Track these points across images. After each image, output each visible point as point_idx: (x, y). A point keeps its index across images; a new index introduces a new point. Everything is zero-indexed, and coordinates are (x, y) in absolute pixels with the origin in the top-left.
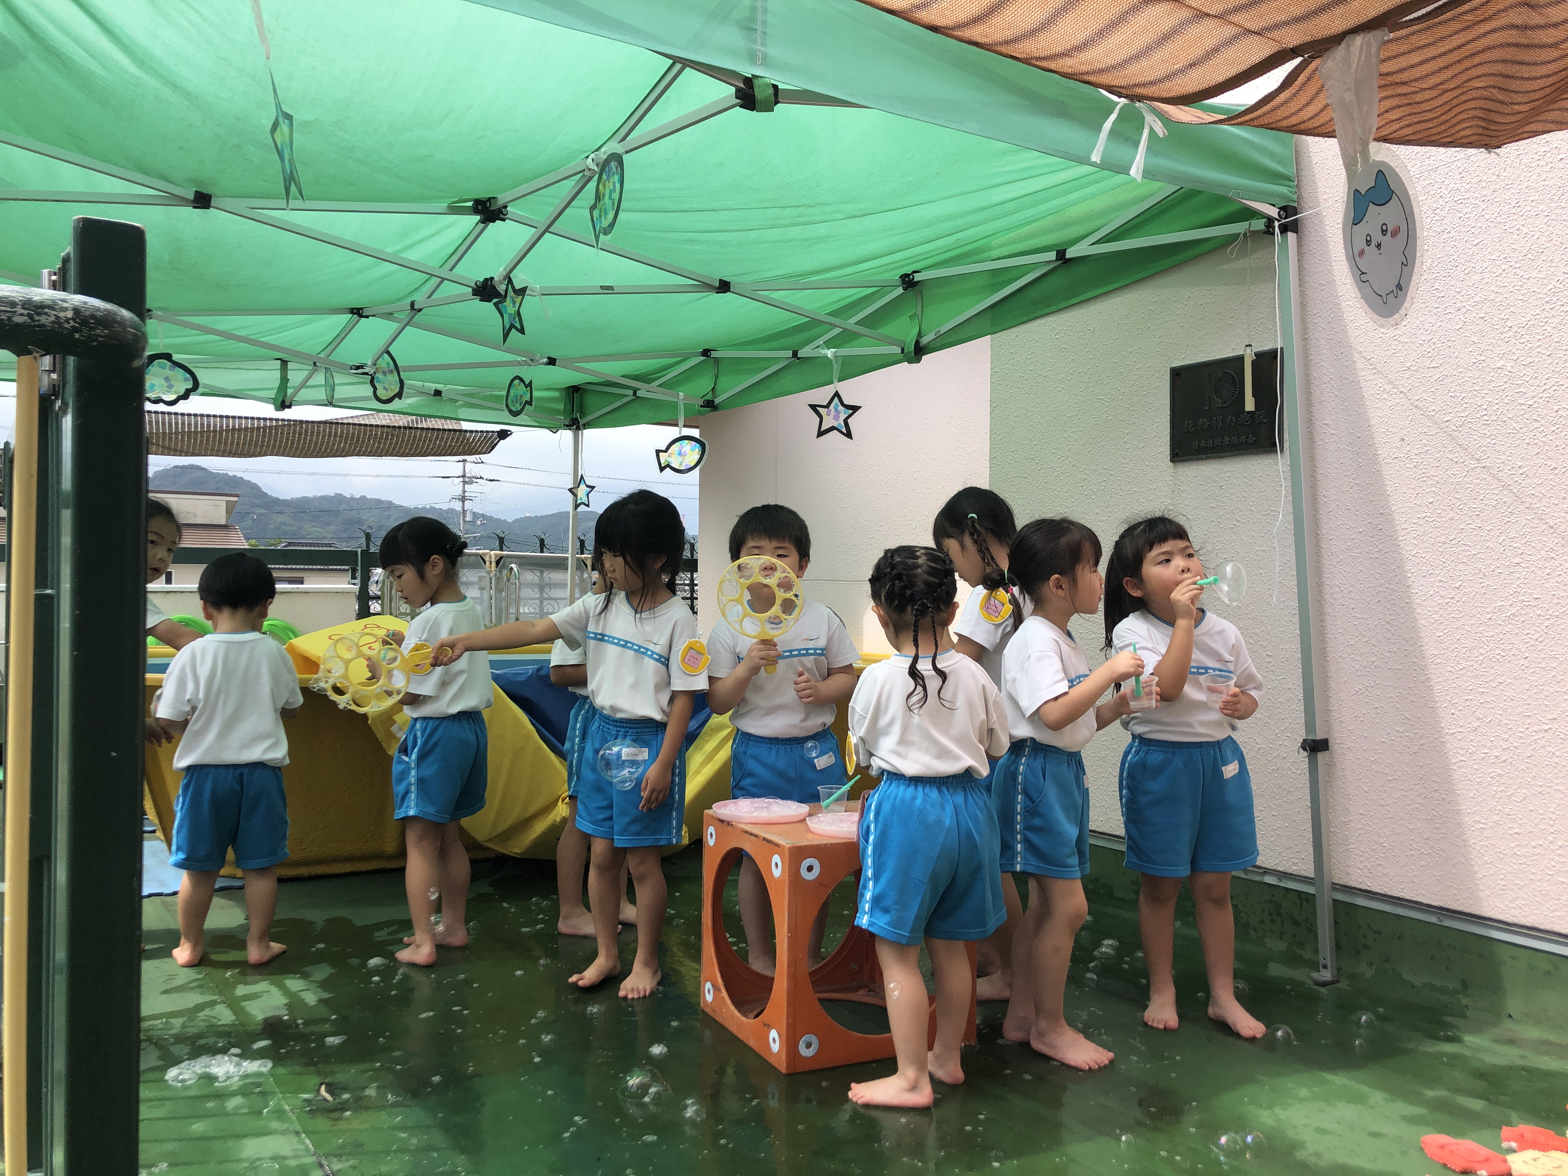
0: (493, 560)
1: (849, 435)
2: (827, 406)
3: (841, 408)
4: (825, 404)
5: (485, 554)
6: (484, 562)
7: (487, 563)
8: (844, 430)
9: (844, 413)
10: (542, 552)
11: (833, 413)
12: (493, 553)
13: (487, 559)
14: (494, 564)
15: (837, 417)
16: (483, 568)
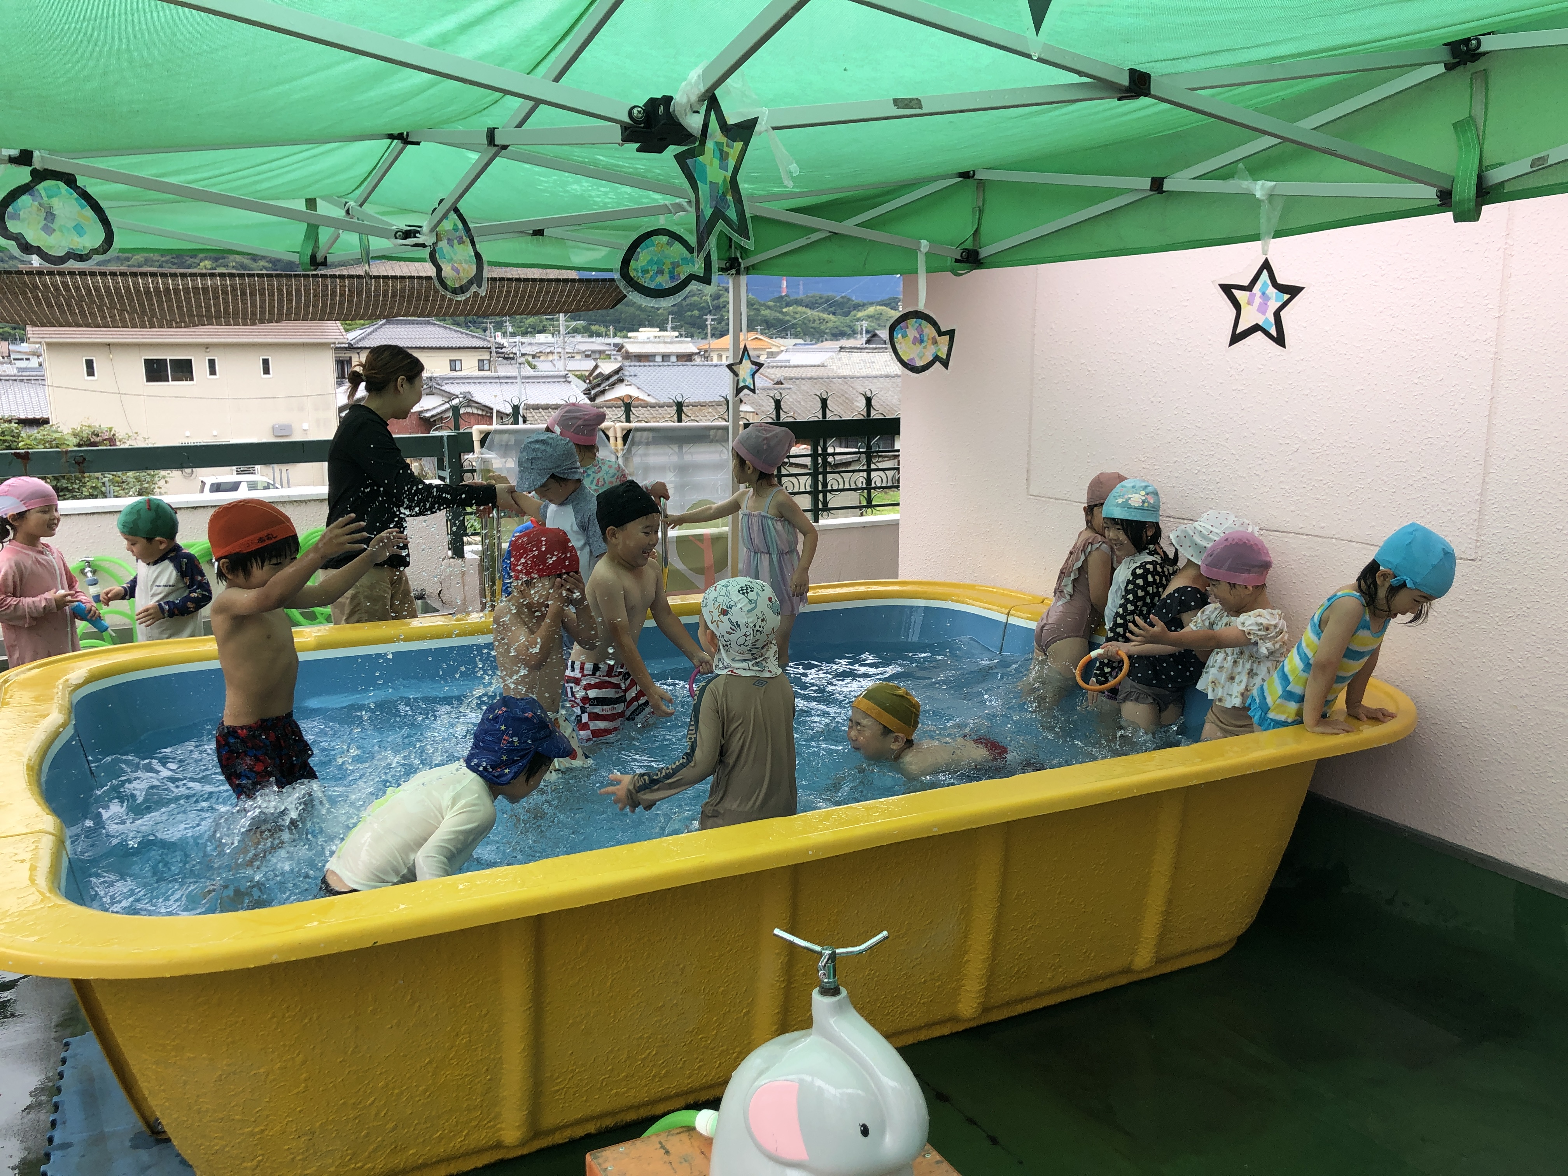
0: (619, 435)
1: (1280, 340)
2: (1249, 288)
3: (1272, 291)
4: (1246, 283)
5: (608, 429)
6: (608, 437)
7: (612, 440)
8: (1273, 332)
9: (1275, 299)
10: (680, 420)
11: (1258, 301)
12: (618, 425)
13: (611, 434)
14: (620, 441)
15: (1262, 309)
16: (606, 446)
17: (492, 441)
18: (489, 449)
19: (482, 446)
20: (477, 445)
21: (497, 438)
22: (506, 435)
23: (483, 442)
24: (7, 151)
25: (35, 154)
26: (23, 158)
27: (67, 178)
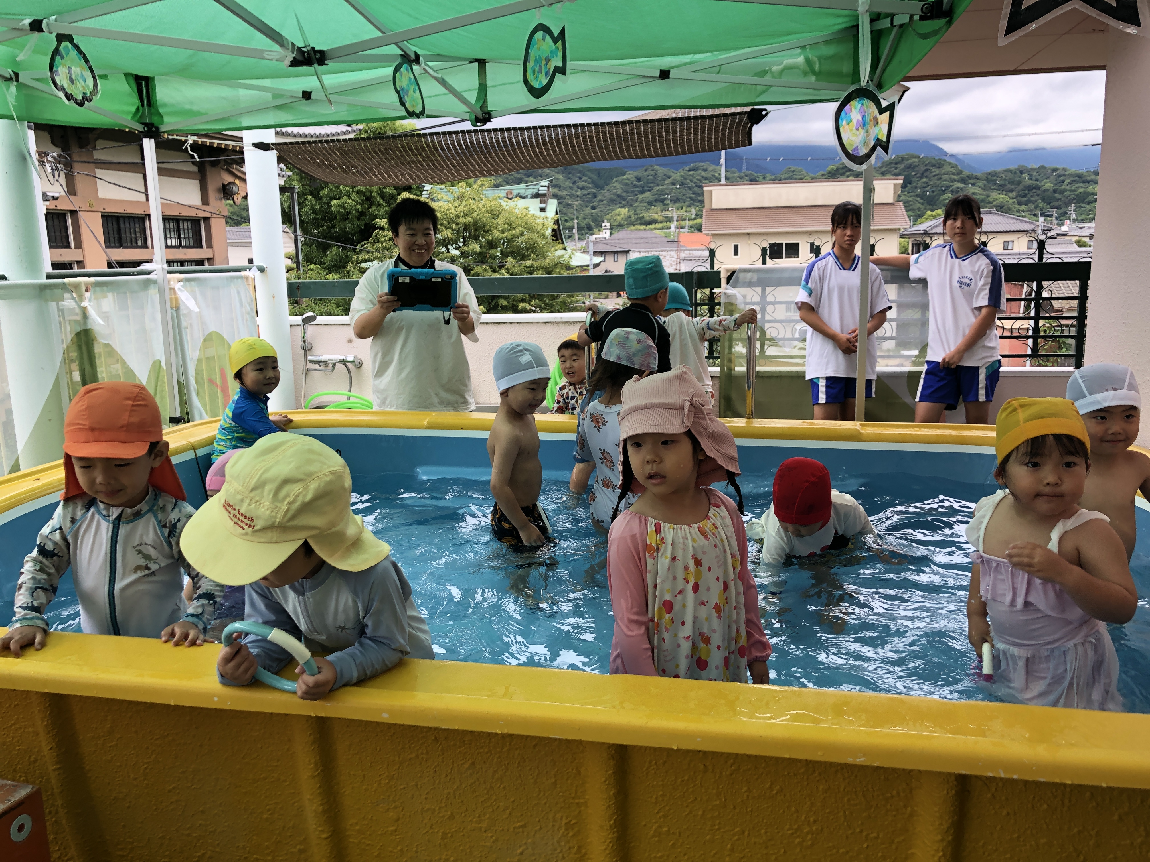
17: (738, 278)
18: (734, 286)
19: (728, 283)
20: (723, 282)
21: (742, 275)
22: (750, 274)
23: (729, 279)
24: (27, 21)
25: (44, 22)
26: (36, 26)
27: (69, 38)
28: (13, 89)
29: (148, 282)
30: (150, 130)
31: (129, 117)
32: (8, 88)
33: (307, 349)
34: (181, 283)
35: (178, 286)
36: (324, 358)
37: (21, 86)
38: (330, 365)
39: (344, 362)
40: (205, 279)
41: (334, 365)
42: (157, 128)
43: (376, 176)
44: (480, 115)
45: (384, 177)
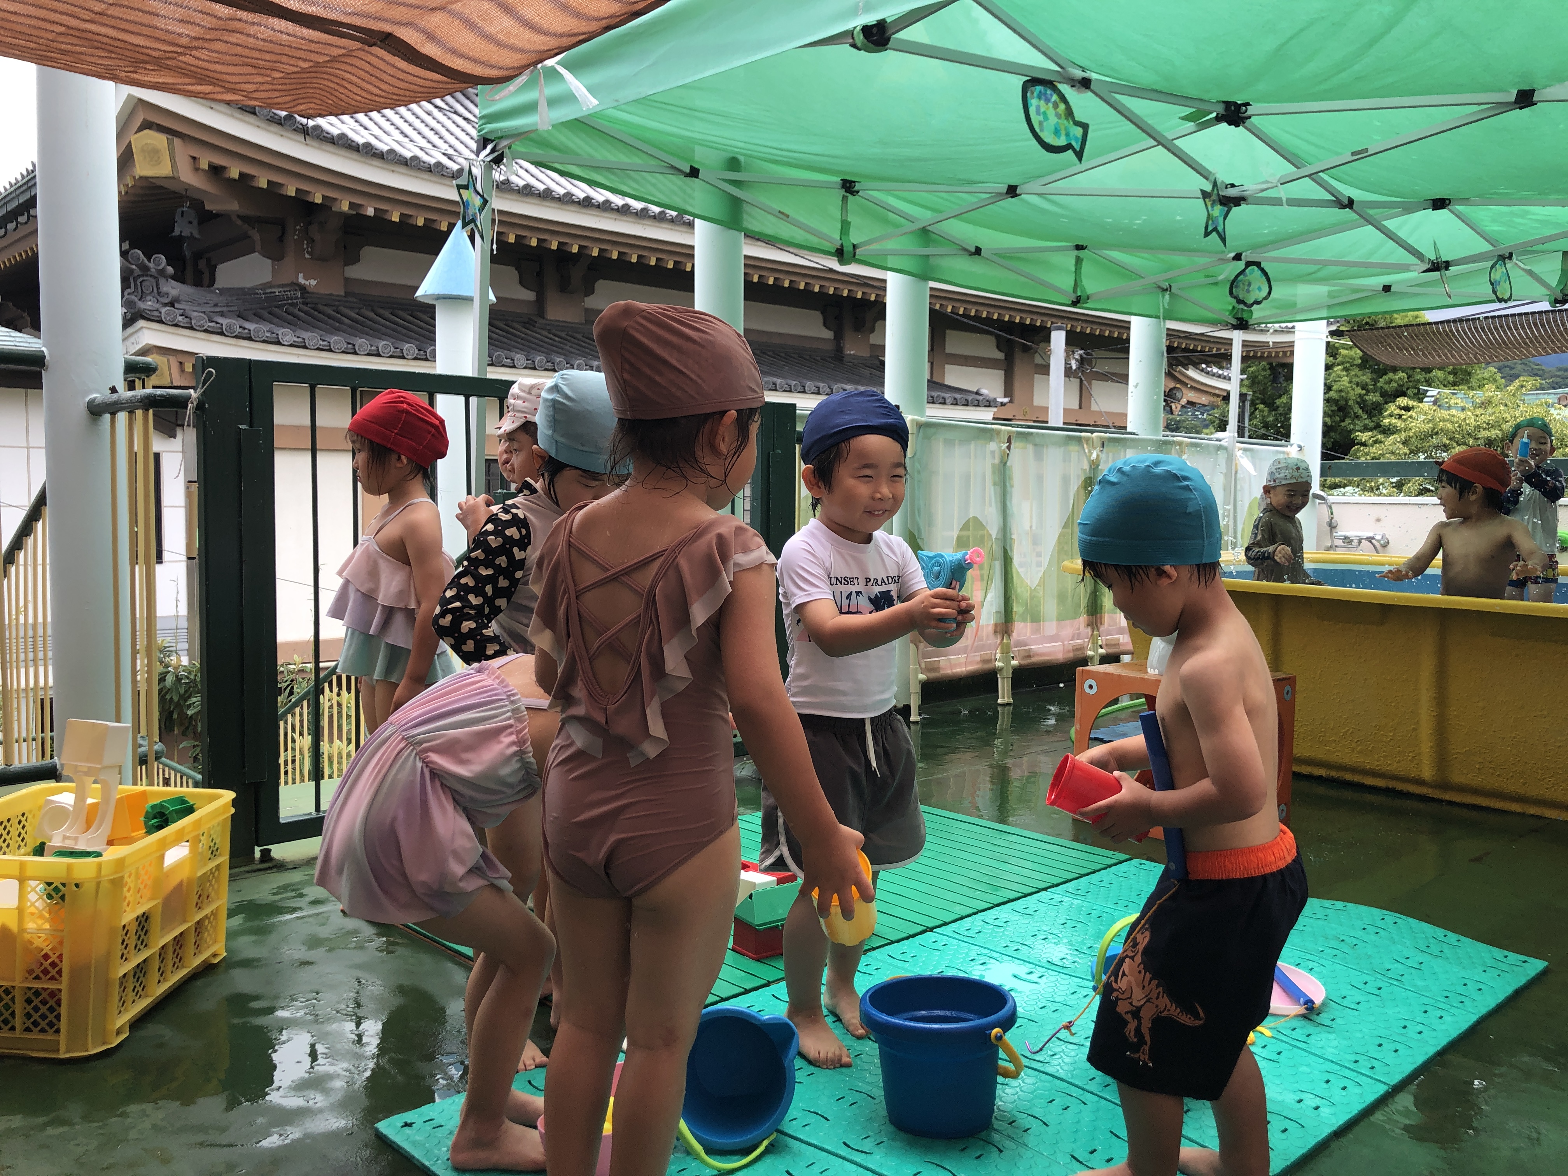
24: (1232, 255)
25: (1244, 254)
26: (1238, 257)
27: (1258, 264)
28: (1167, 297)
29: (1220, 448)
30: (1241, 323)
31: (1227, 313)
32: (1163, 296)
33: (1332, 527)
34: (1241, 452)
35: (1239, 453)
36: (1350, 534)
37: (1172, 296)
38: (1355, 543)
39: (1370, 539)
40: (1257, 451)
41: (1360, 542)
42: (1247, 322)
43: (1440, 356)
44: (1560, 297)
45: (1447, 357)
